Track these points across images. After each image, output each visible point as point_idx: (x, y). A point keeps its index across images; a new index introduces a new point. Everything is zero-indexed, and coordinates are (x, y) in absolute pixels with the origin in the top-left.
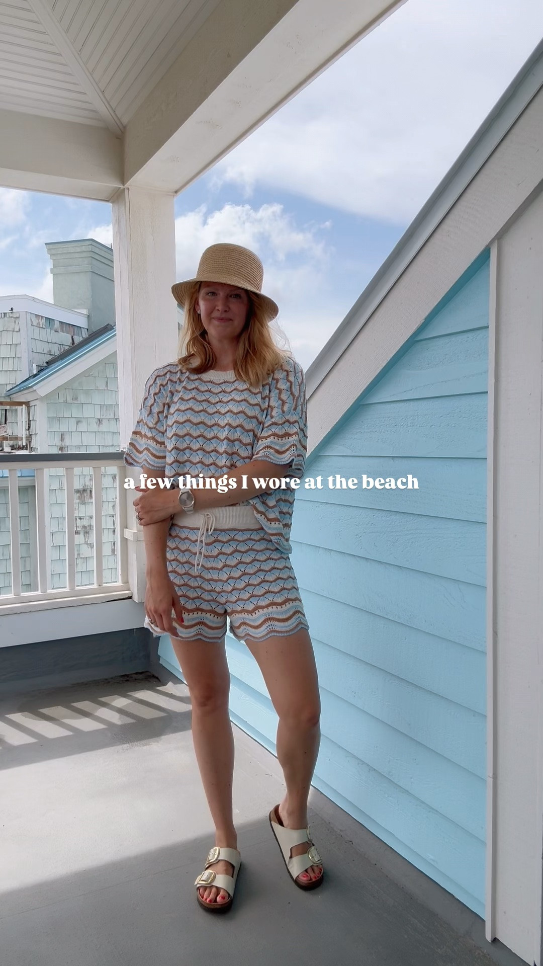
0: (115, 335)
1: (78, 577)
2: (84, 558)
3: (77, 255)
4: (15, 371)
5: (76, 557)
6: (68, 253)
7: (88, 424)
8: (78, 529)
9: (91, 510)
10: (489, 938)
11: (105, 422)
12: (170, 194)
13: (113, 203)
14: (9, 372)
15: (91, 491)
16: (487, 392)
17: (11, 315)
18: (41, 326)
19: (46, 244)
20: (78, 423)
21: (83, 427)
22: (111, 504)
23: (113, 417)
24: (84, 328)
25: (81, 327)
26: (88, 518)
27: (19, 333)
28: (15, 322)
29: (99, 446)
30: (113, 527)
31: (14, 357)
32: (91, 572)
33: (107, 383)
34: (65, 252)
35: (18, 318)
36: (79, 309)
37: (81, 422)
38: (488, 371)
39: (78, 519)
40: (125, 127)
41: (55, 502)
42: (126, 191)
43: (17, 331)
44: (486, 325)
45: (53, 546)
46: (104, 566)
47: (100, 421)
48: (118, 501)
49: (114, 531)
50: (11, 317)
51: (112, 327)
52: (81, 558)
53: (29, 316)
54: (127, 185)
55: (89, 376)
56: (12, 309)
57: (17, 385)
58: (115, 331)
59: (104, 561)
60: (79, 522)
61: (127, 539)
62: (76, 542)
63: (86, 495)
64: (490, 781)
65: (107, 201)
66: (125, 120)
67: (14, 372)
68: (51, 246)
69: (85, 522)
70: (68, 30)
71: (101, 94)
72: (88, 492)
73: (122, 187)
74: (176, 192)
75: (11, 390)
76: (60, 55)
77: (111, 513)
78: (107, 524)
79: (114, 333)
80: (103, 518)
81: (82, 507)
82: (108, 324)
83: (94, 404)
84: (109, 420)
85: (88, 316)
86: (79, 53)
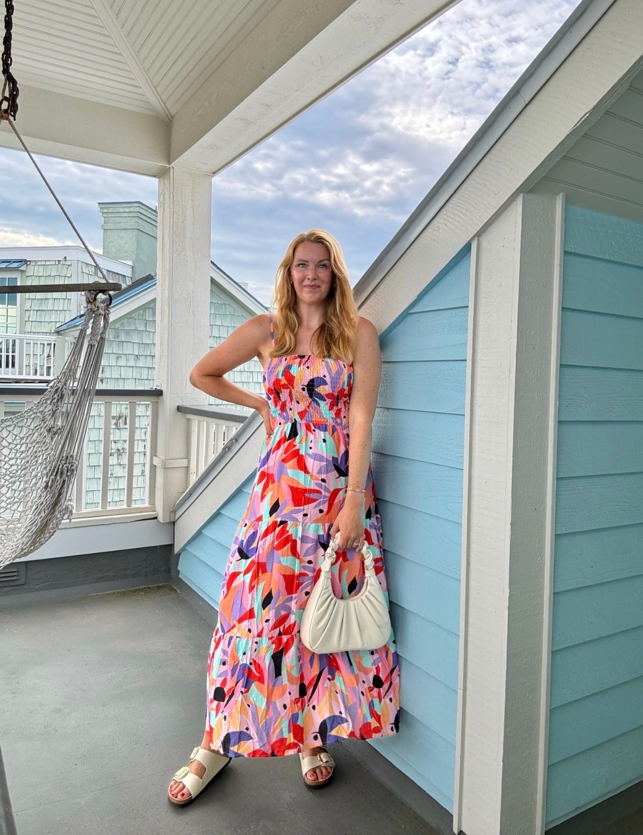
0: (156, 284)
1: (110, 494)
2: (116, 477)
3: (125, 215)
4: (65, 310)
5: (109, 476)
6: (117, 212)
7: (127, 360)
8: (112, 451)
9: (126, 435)
10: (456, 831)
11: (142, 358)
12: (209, 174)
13: (159, 178)
14: (59, 311)
15: (126, 418)
16: (466, 360)
17: (64, 262)
18: (90, 273)
19: (99, 204)
20: (118, 358)
21: (122, 362)
22: (143, 430)
23: (149, 354)
24: (128, 277)
25: (125, 276)
26: (122, 442)
27: (70, 279)
28: (68, 268)
29: (136, 379)
30: (144, 451)
31: (64, 299)
32: (122, 490)
33: (146, 324)
34: (115, 211)
35: (71, 265)
36: (125, 260)
37: (121, 357)
38: (467, 342)
39: (113, 442)
40: (173, 117)
41: (93, 427)
42: (171, 170)
43: (69, 277)
44: (466, 305)
45: (89, 466)
46: (134, 485)
47: (137, 357)
48: (149, 428)
49: (145, 454)
50: (64, 264)
51: (153, 277)
52: (114, 477)
53: (80, 264)
54: (172, 165)
55: (131, 318)
56: (65, 258)
57: (66, 323)
58: (156, 280)
59: (135, 480)
60: (113, 445)
61: (156, 466)
62: (111, 463)
63: (121, 421)
64: (460, 692)
65: (155, 176)
66: (173, 112)
67: (63, 312)
68: (103, 206)
69: (119, 446)
70: (128, 34)
71: (154, 90)
72: (124, 418)
73: (168, 166)
74: (214, 173)
75: (60, 327)
76: (120, 54)
77: (143, 438)
78: (139, 447)
79: (155, 283)
80: (136, 442)
81: (117, 431)
82: (150, 275)
83: (134, 343)
84: (146, 356)
85: (133, 266)
86: (137, 54)
